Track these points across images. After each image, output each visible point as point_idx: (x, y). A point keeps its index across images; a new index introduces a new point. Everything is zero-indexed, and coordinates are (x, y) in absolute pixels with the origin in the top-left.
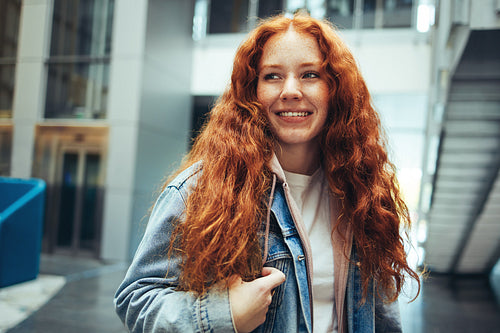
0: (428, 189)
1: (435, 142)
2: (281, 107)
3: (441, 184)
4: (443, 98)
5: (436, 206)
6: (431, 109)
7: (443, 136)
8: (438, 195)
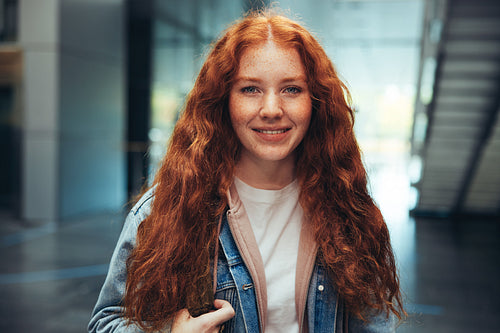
0: (422, 122)
1: (430, 67)
2: (260, 124)
3: (439, 114)
4: (442, 14)
5: (434, 140)
6: (427, 26)
7: (441, 58)
8: (436, 128)
